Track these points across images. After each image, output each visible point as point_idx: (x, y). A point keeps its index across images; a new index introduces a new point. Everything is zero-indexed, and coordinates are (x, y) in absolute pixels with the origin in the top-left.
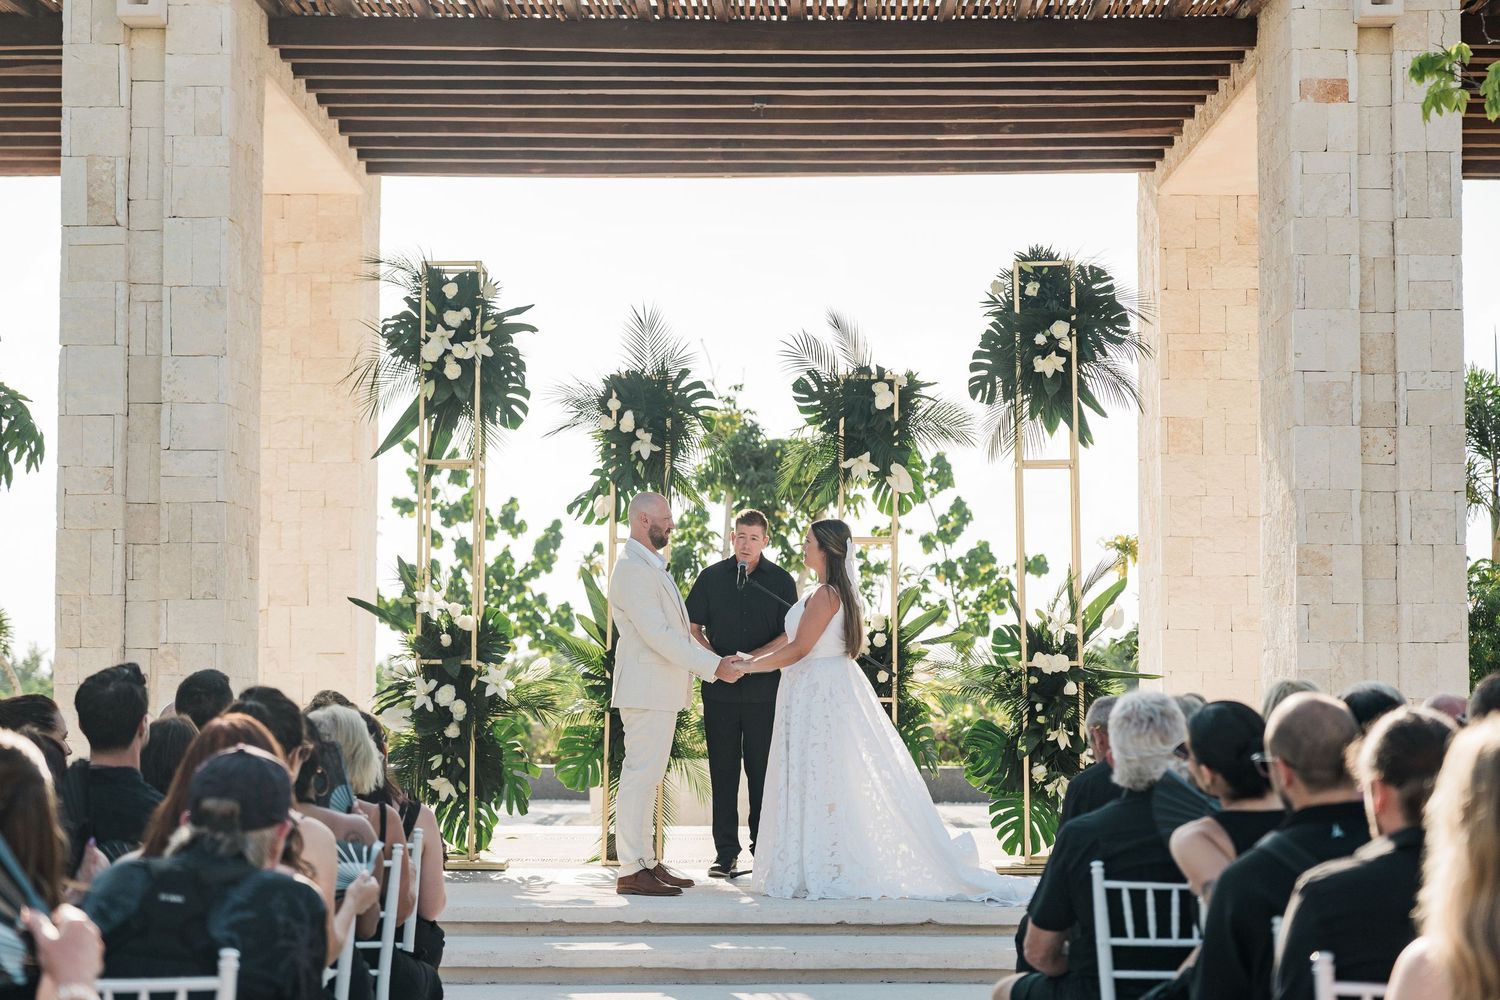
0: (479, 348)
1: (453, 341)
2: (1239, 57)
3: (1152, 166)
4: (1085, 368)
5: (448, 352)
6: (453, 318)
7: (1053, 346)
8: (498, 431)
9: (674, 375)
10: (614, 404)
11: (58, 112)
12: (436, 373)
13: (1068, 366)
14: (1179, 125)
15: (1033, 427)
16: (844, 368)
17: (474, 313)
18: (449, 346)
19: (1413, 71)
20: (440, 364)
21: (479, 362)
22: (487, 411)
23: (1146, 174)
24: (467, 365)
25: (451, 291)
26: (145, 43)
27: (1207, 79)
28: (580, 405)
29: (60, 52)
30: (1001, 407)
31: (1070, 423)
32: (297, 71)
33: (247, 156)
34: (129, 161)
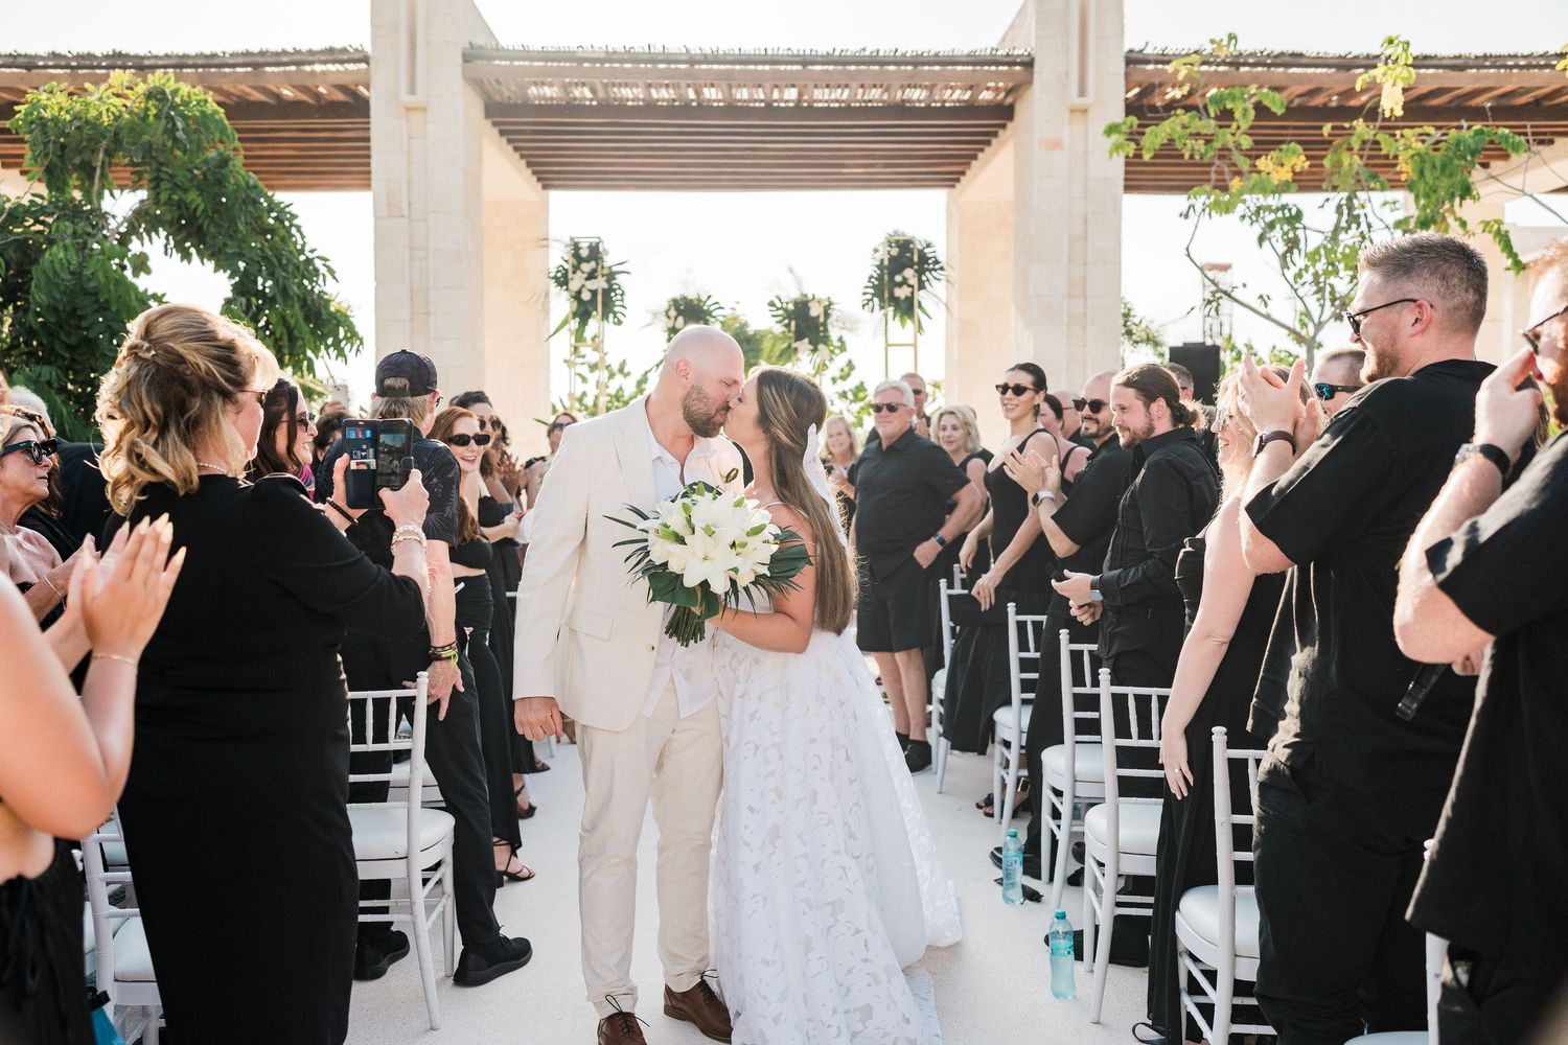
0: (600, 284)
1: (587, 279)
2: (1004, 126)
3: (953, 186)
4: (922, 292)
5: (583, 286)
6: (587, 267)
7: (905, 282)
8: (609, 326)
9: (704, 298)
10: (673, 313)
11: (369, 157)
12: (577, 296)
13: (912, 293)
14: (969, 164)
15: (895, 324)
16: (795, 295)
17: (597, 264)
18: (584, 282)
19: (1105, 132)
20: (579, 292)
21: (600, 291)
22: (605, 317)
23: (951, 190)
24: (594, 293)
25: (584, 253)
26: (416, 117)
27: (985, 139)
29: (369, 123)
30: (878, 313)
31: (914, 322)
32: (502, 133)
33: (473, 180)
34: (409, 182)
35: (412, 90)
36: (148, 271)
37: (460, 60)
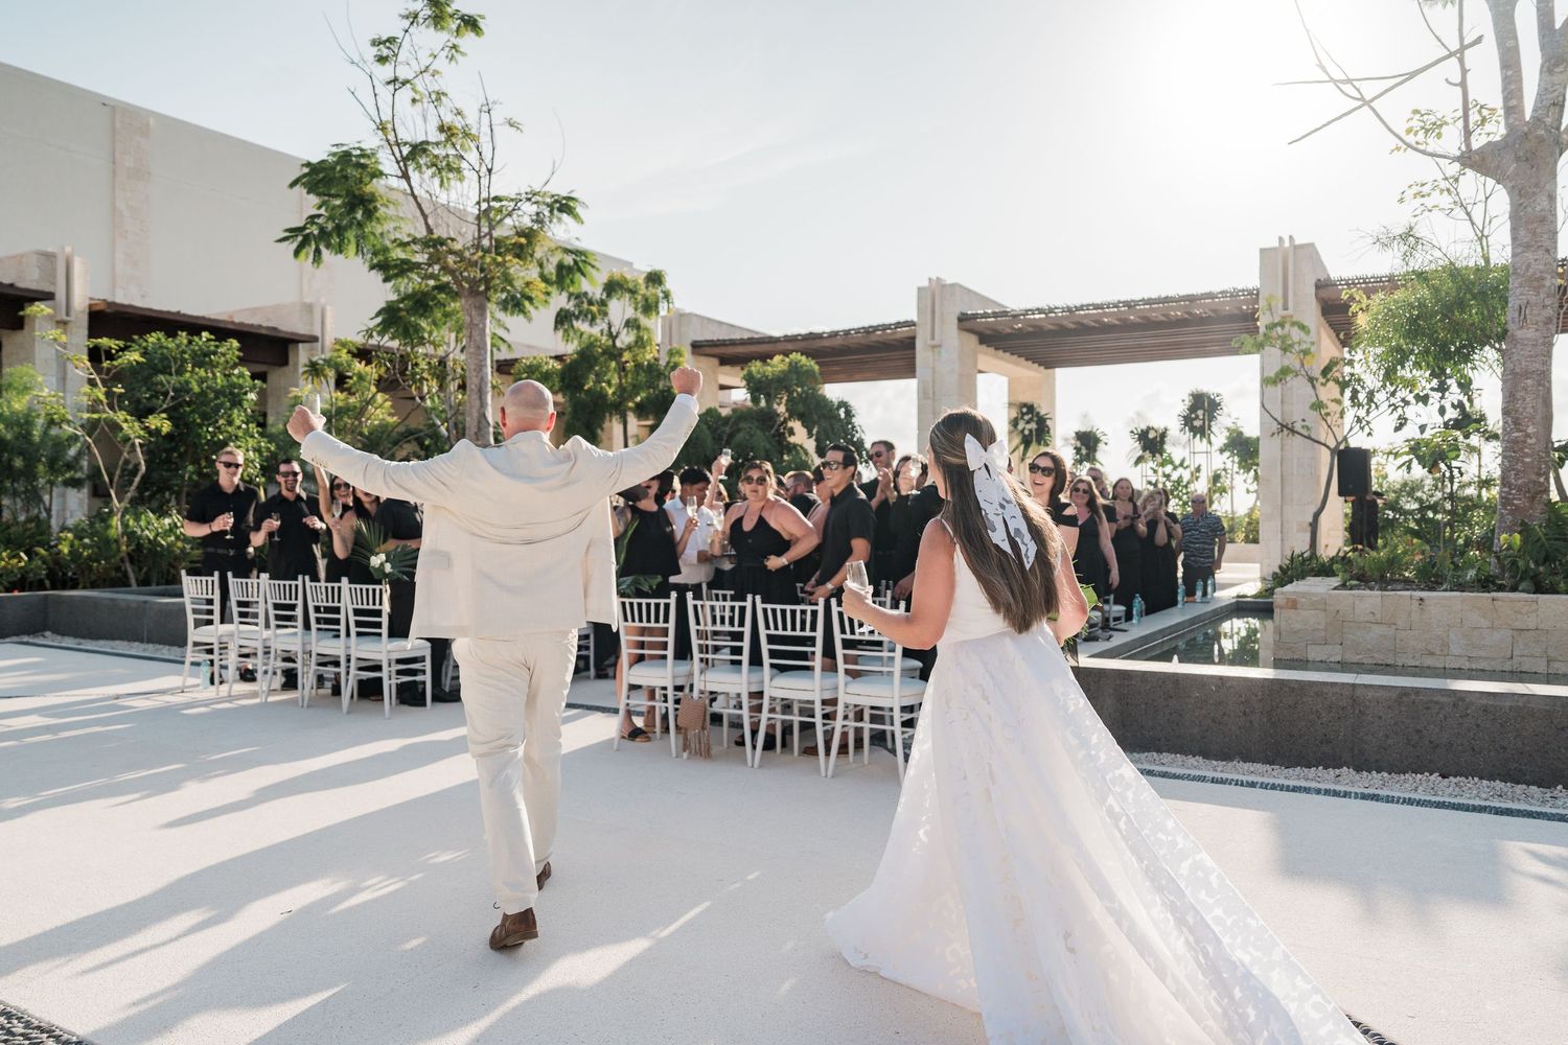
0: (1035, 425)
1: (1028, 423)
5: (1025, 427)
6: (1026, 417)
7: (1197, 417)
9: (1094, 431)
12: (1022, 432)
13: (1204, 423)
15: (1198, 441)
16: (1143, 426)
17: (1034, 415)
18: (1026, 425)
20: (1024, 429)
21: (1035, 428)
24: (1031, 431)
25: (1024, 410)
26: (937, 350)
28: (1066, 440)
30: (1189, 436)
31: (1205, 439)
34: (934, 382)
35: (933, 338)
36: (794, 434)
37: (956, 321)
